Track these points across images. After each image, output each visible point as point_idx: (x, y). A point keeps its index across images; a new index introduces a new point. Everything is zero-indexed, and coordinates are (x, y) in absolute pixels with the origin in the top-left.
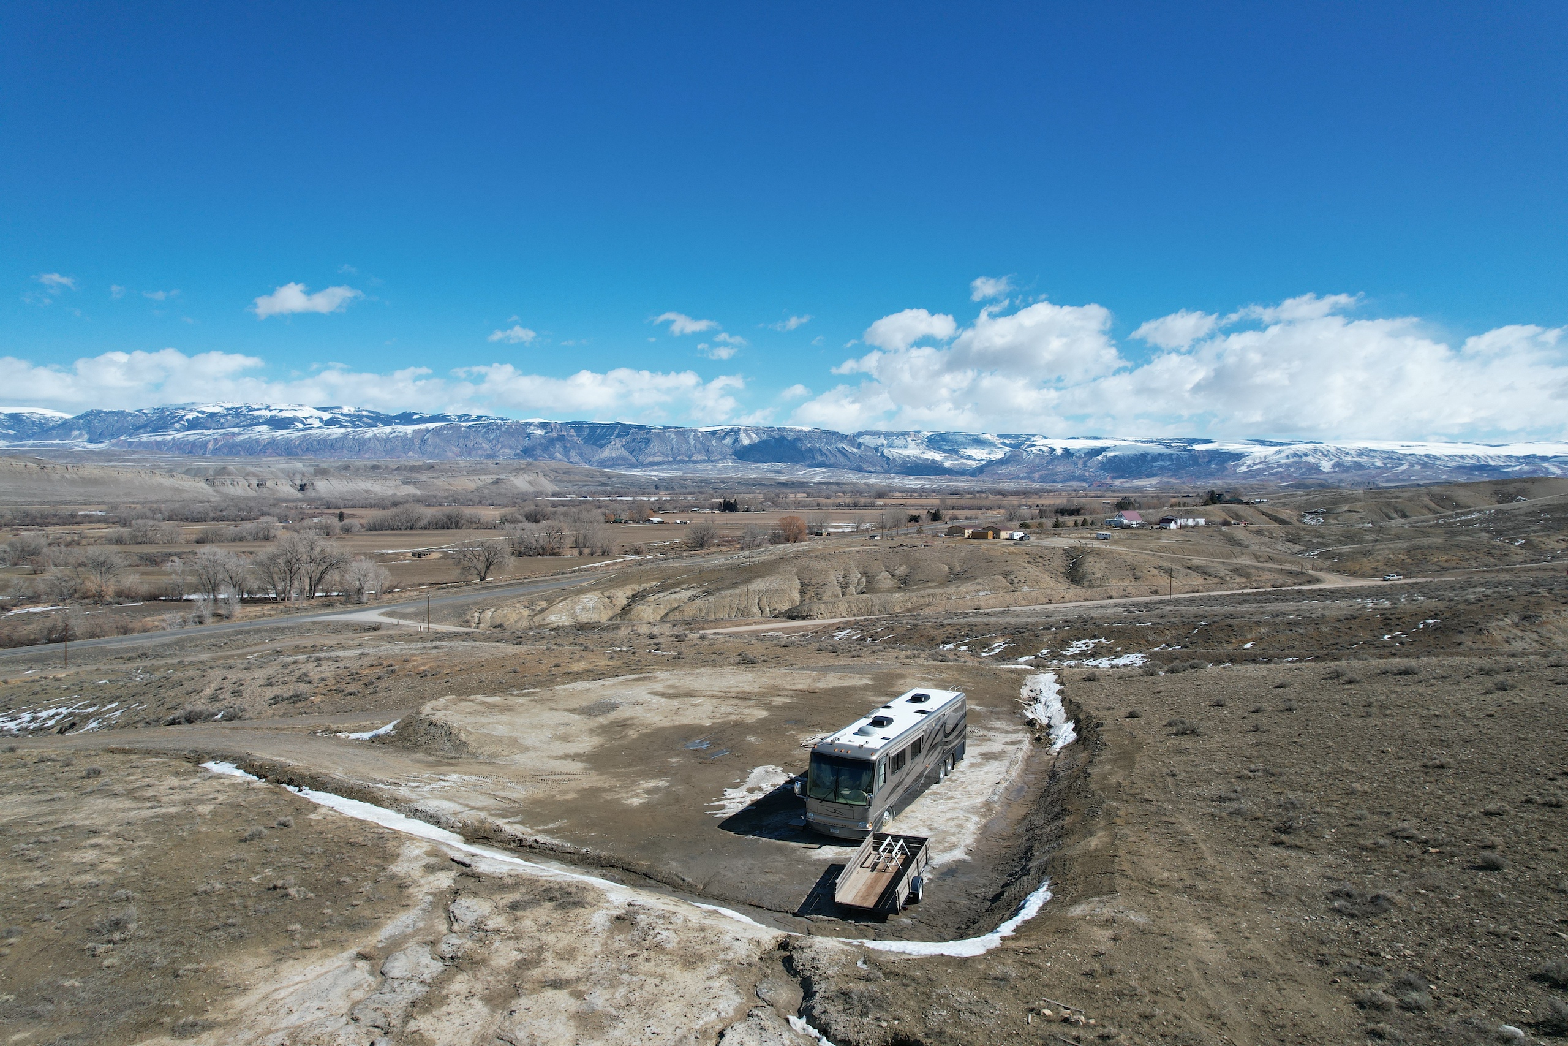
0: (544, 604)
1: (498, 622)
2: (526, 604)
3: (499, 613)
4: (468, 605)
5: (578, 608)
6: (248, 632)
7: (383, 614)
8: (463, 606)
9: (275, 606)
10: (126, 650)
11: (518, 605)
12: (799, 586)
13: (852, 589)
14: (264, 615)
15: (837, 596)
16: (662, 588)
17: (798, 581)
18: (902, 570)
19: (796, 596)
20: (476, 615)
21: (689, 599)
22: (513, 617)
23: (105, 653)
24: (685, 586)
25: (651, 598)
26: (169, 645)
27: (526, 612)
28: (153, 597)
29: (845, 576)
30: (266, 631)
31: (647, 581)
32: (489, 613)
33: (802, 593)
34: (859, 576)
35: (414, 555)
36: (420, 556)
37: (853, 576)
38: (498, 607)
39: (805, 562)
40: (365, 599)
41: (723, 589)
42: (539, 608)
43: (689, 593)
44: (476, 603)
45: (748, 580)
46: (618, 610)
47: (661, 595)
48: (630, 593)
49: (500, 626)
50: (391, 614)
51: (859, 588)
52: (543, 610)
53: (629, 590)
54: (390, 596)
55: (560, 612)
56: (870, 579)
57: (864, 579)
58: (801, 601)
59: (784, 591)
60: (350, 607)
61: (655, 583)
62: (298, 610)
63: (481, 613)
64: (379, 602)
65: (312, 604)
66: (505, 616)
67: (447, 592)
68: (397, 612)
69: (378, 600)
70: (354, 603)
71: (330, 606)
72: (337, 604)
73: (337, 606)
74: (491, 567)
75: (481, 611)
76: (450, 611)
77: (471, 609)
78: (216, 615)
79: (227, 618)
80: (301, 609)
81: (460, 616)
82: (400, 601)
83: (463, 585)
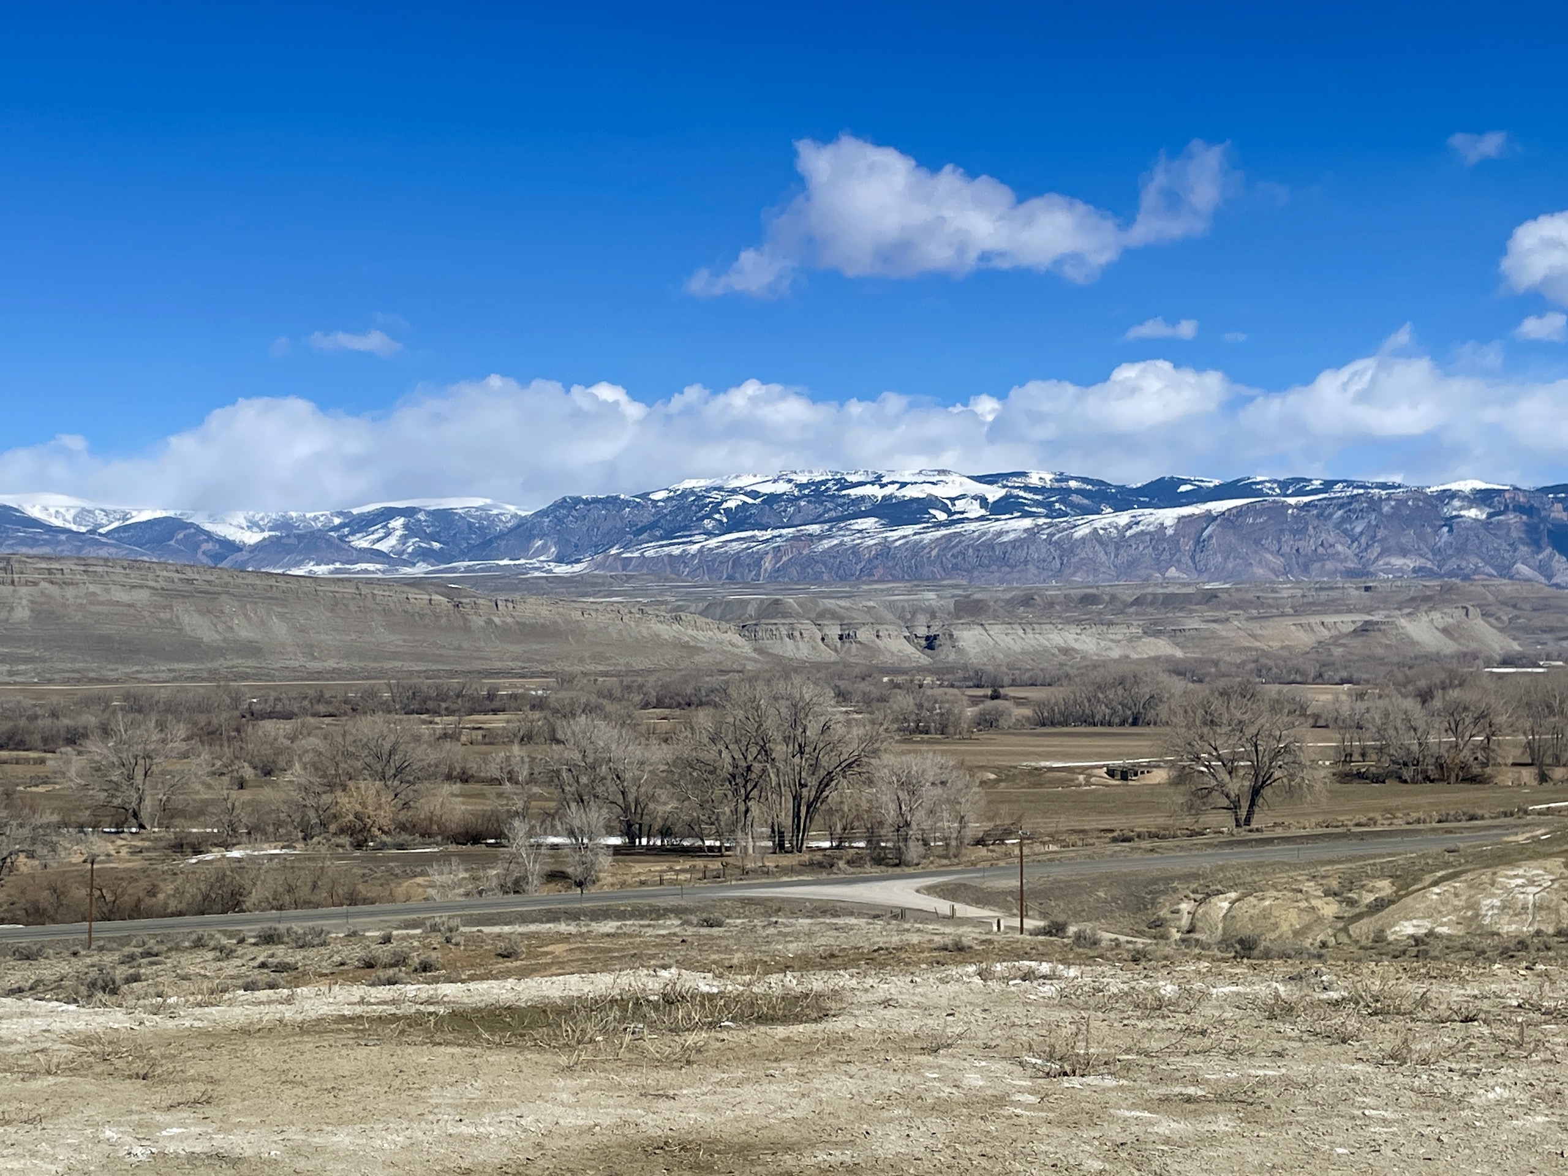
0: (1385, 887)
1: (1246, 929)
2: (1334, 884)
3: (1251, 906)
4: (1168, 880)
5: (1489, 904)
7: (930, 890)
8: (1155, 881)
11: (1309, 886)
14: (660, 882)
22: (1289, 919)
27: (1330, 909)
32: (1222, 904)
35: (1111, 773)
36: (1124, 775)
38: (1251, 890)
40: (914, 850)
42: (1369, 898)
44: (1195, 876)
50: (946, 892)
52: (1380, 905)
54: (982, 851)
55: (1432, 907)
60: (871, 870)
62: (745, 872)
63: (1201, 902)
64: (945, 862)
65: (786, 860)
66: (1266, 914)
67: (1132, 849)
68: (971, 887)
69: (946, 857)
70: (887, 865)
71: (824, 867)
72: (841, 864)
73: (839, 869)
74: (1267, 792)
75: (1199, 897)
76: (1117, 892)
77: (1175, 890)
78: (555, 876)
79: (580, 884)
80: (754, 871)
81: (1140, 909)
82: (1002, 864)
83: (1184, 835)
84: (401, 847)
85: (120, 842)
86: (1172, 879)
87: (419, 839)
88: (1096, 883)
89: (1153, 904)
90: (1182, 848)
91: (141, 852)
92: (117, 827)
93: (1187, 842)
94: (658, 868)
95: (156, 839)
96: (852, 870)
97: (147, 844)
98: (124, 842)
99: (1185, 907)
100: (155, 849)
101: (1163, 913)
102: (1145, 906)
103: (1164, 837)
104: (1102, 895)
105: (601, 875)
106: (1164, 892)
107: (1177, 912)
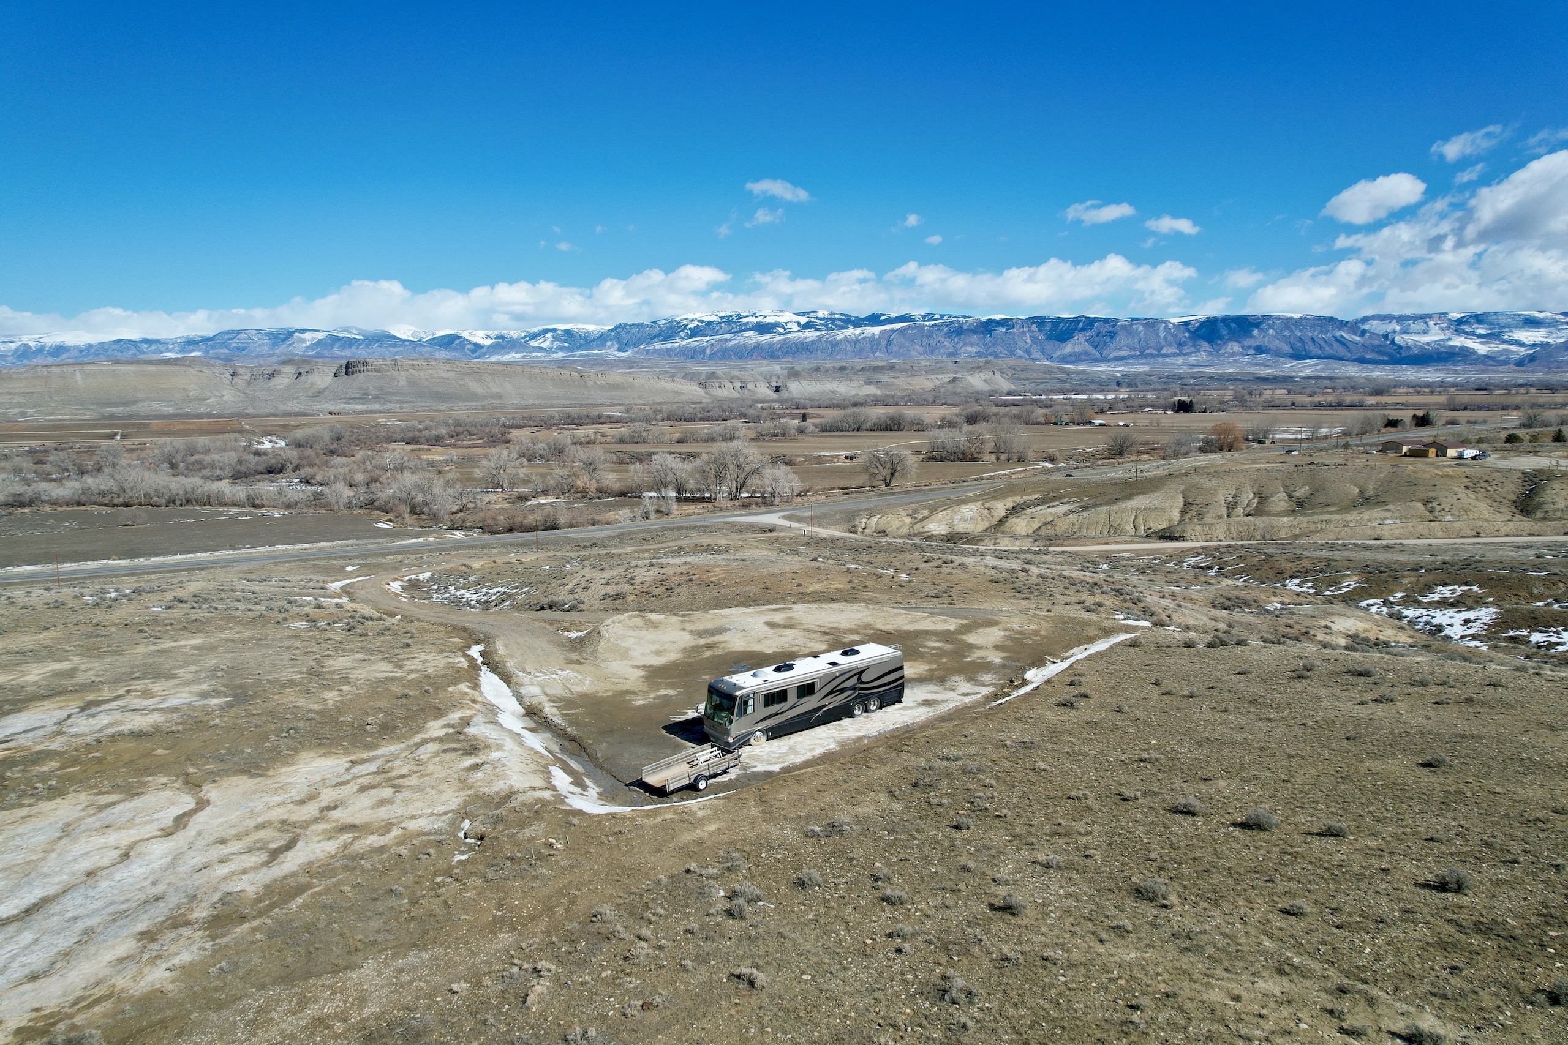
0: (926, 513)
1: (881, 528)
2: (910, 512)
3: (884, 519)
4: (862, 510)
5: (957, 517)
6: (672, 529)
7: (783, 517)
8: (854, 512)
9: (705, 505)
10: (583, 540)
11: (903, 513)
12: (1181, 505)
13: (1240, 510)
14: (692, 514)
15: (1221, 517)
16: (1042, 501)
17: (1181, 500)
18: (1302, 492)
19: (1176, 515)
20: (864, 520)
21: (1065, 514)
22: (895, 524)
23: (569, 541)
24: (1064, 500)
25: (1028, 511)
26: (613, 538)
27: (908, 520)
28: (623, 494)
29: (1234, 497)
30: (686, 528)
31: (1030, 494)
32: (875, 519)
33: (1183, 512)
34: (1251, 496)
35: (846, 458)
36: (851, 458)
37: (1244, 496)
38: (884, 514)
39: (1195, 479)
40: (777, 501)
41: (1101, 505)
42: (920, 516)
43: (1066, 508)
44: (867, 509)
45: (1129, 497)
46: (995, 521)
47: (1039, 508)
48: (1010, 505)
49: (883, 532)
50: (789, 518)
51: (1248, 510)
52: (924, 519)
53: (1010, 503)
54: (799, 499)
55: (939, 521)
56: (1263, 499)
57: (1256, 501)
58: (1180, 521)
59: (1163, 510)
60: (764, 508)
61: (1037, 496)
62: (719, 510)
63: (869, 519)
66: (888, 523)
67: (849, 498)
68: (797, 515)
69: (787, 502)
70: (768, 507)
71: (746, 507)
72: (753, 505)
73: (753, 508)
74: (896, 474)
79: (666, 515)
80: (725, 509)
82: (806, 505)
84: (599, 499)
85: (498, 496)
87: (604, 496)
88: (836, 513)
89: (853, 520)
90: (865, 497)
91: (507, 500)
92: (495, 489)
93: (868, 494)
94: (691, 507)
95: (510, 494)
96: (757, 508)
97: (508, 496)
100: (511, 499)
105: (673, 510)
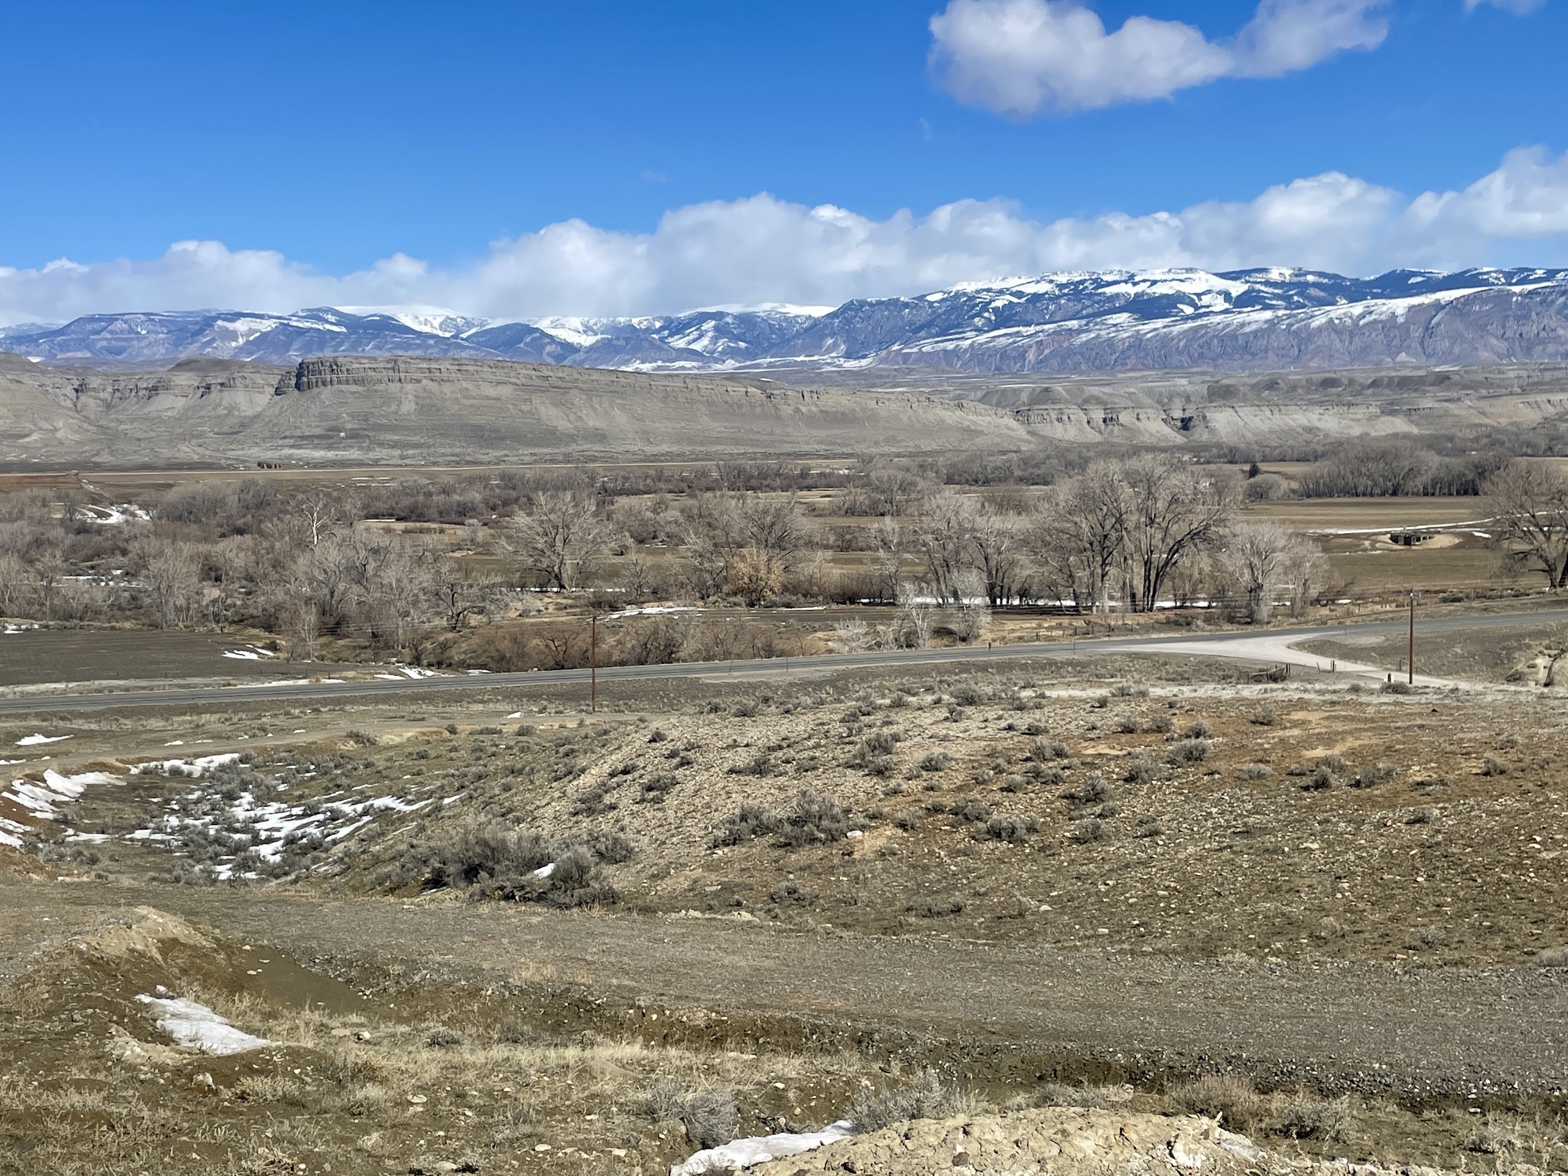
4: (1520, 637)
6: (984, 668)
7: (1301, 646)
8: (1507, 638)
9: (1065, 621)
14: (1038, 638)
26: (818, 685)
28: (848, 596)
30: (1024, 667)
35: (1395, 539)
36: (1408, 540)
40: (1264, 612)
50: (1318, 648)
54: (1325, 612)
62: (1111, 629)
63: (1555, 658)
64: (1294, 620)
65: (1143, 618)
67: (1467, 609)
68: (1334, 643)
69: (1292, 616)
70: (1239, 623)
71: (1181, 625)
72: (1199, 623)
73: (1197, 626)
75: (1553, 652)
76: (1472, 648)
77: (1529, 647)
78: (941, 632)
79: (964, 640)
80: (1119, 628)
81: (1497, 664)
82: (1348, 622)
83: (1509, 596)
84: (788, 606)
85: (547, 600)
86: (1522, 636)
87: (802, 599)
88: (1452, 639)
89: (1509, 659)
90: (1513, 607)
91: (565, 608)
92: (541, 586)
93: (1515, 602)
94: (1029, 625)
95: (575, 598)
96: (1209, 628)
97: (570, 601)
98: (550, 600)
99: (1541, 662)
100: (577, 607)
101: (1520, 667)
102: (1502, 662)
103: (1490, 598)
104: (1459, 651)
105: (982, 631)
106: (1519, 649)
107: (1534, 666)
